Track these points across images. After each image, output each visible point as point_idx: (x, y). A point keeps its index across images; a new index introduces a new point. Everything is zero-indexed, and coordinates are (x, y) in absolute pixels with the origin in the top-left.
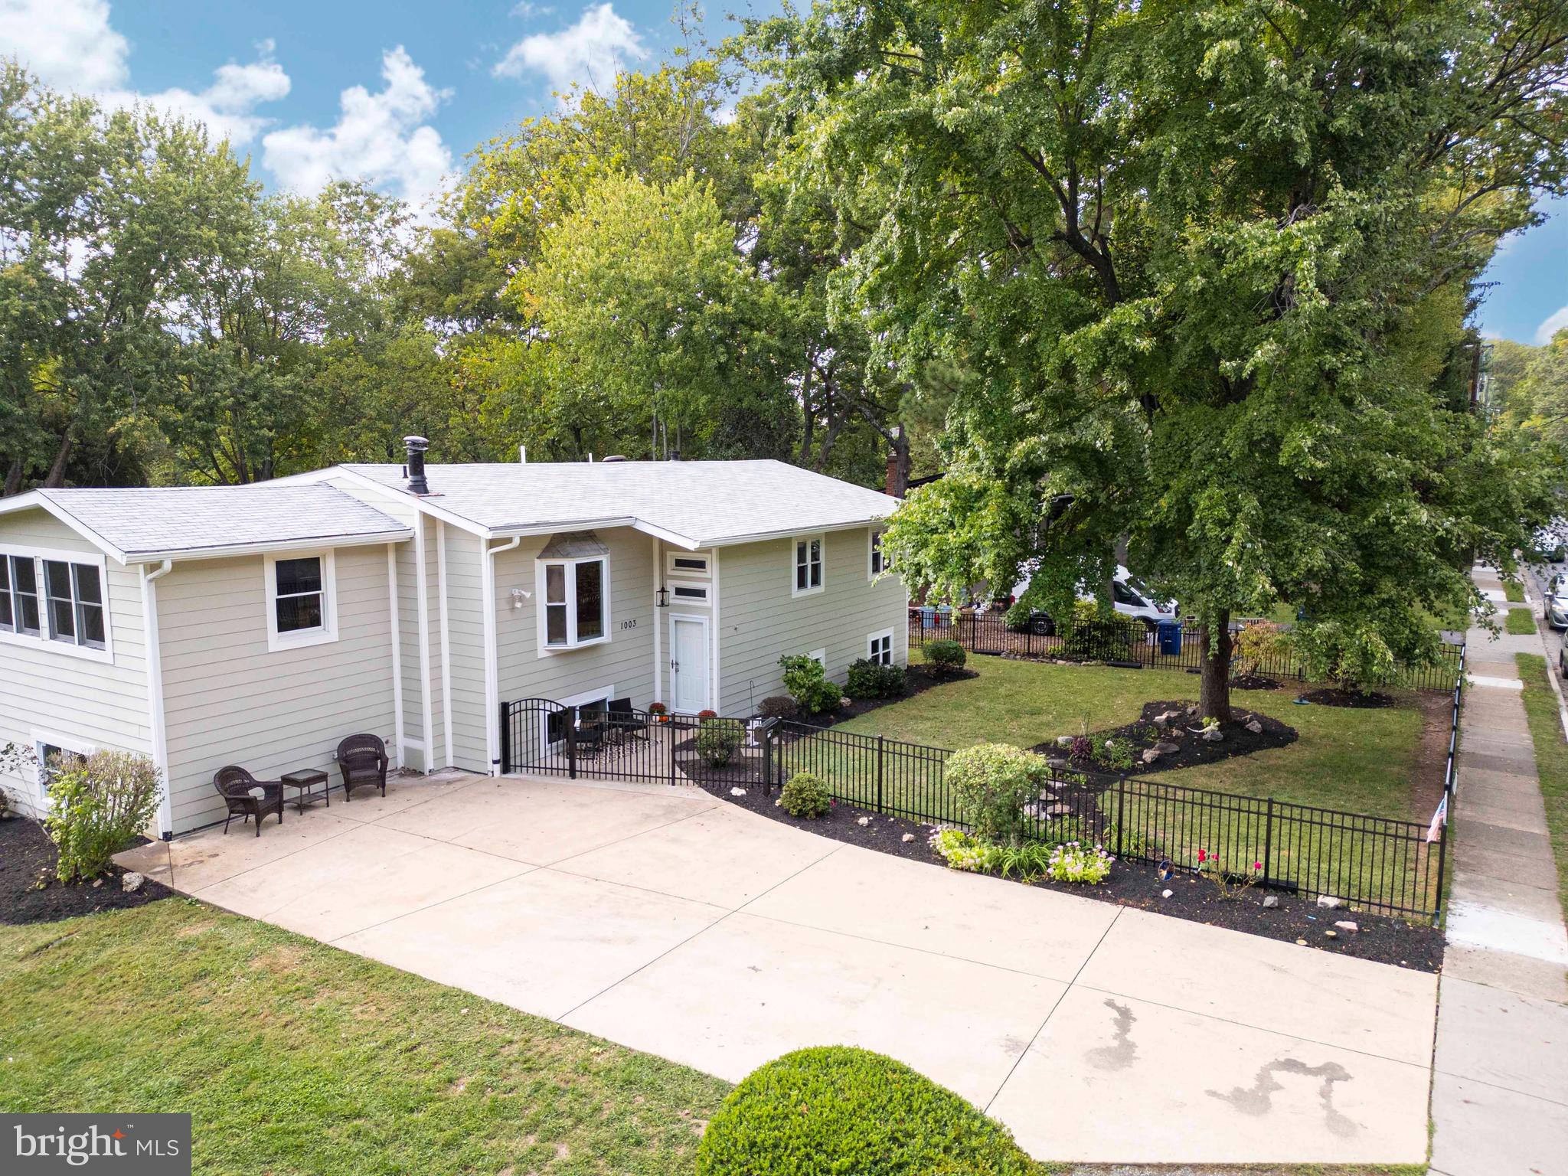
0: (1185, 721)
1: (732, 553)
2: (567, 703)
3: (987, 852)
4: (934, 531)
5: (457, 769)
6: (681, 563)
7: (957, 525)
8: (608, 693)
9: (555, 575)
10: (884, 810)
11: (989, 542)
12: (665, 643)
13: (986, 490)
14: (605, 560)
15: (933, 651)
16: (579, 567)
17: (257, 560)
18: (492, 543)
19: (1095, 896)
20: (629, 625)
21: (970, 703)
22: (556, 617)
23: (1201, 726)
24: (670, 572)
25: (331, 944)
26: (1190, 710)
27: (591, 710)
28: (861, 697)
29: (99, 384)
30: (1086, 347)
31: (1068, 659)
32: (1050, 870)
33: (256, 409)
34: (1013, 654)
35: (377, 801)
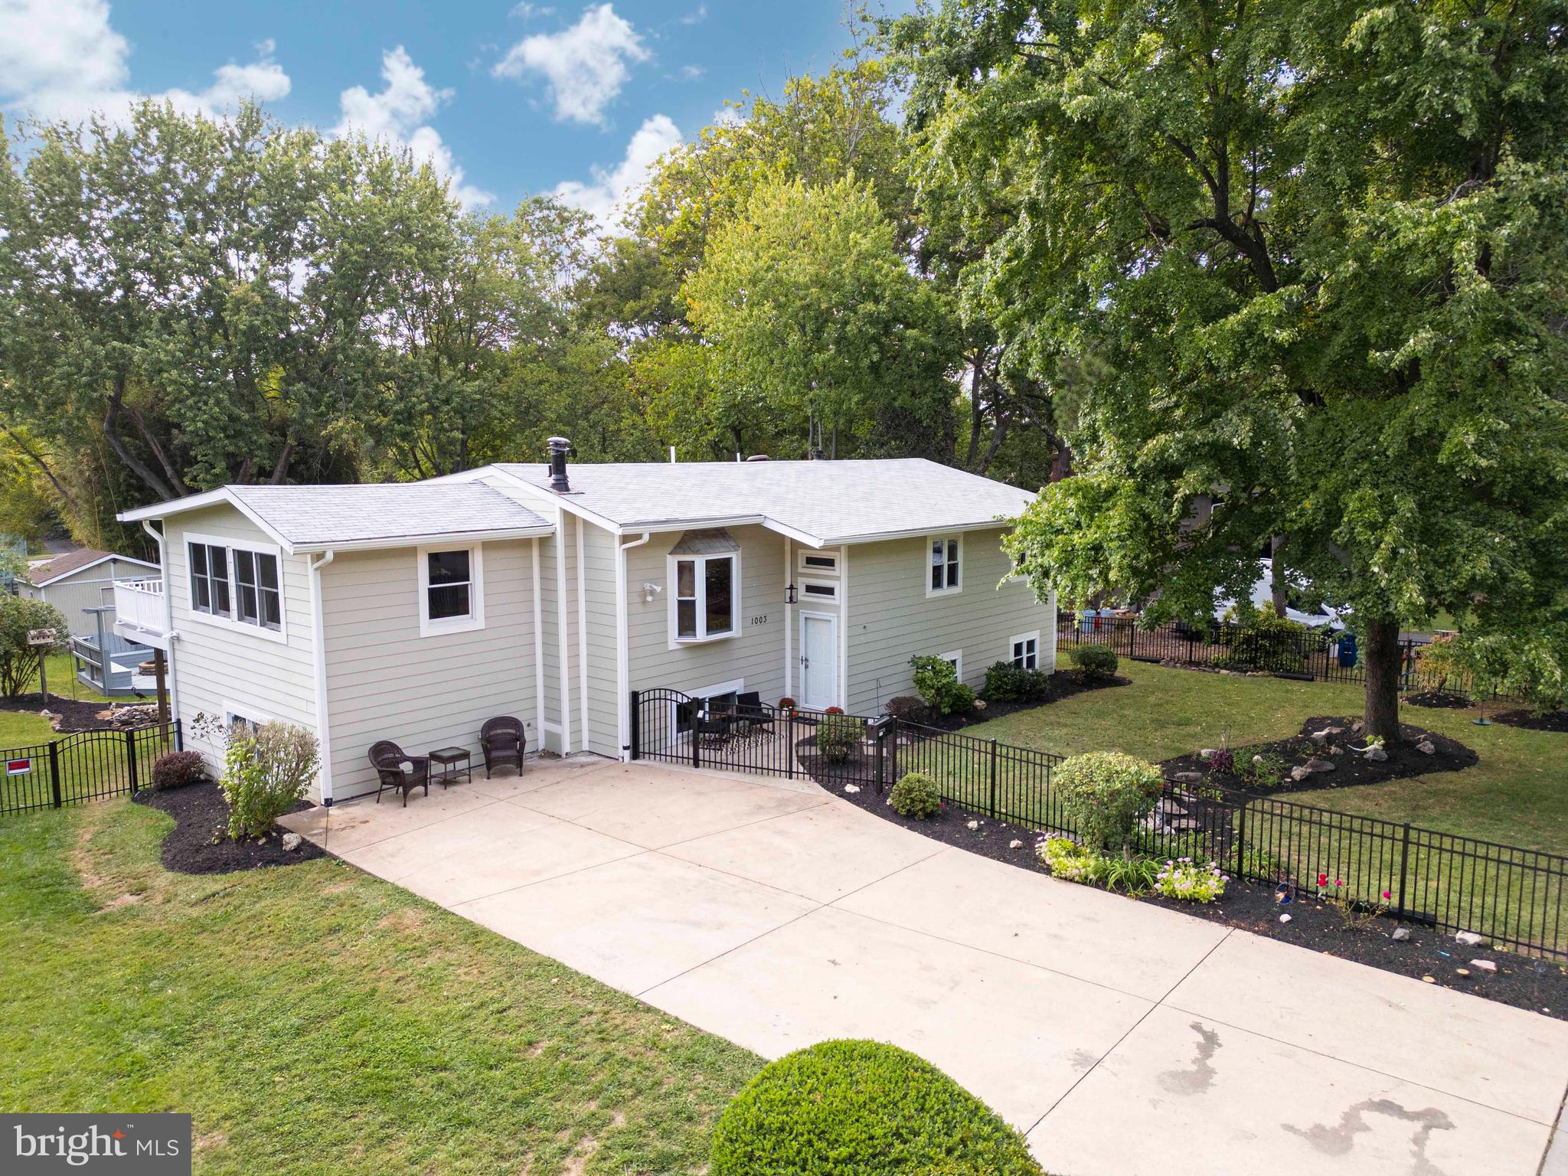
0: (1348, 737)
1: (862, 551)
2: (693, 694)
3: (1092, 863)
4: (1059, 531)
5: (592, 753)
6: (811, 561)
7: (1084, 525)
8: (738, 687)
9: (685, 571)
10: (997, 815)
11: (1114, 545)
12: (795, 640)
13: (1115, 489)
14: (736, 558)
15: (1081, 656)
16: (709, 564)
17: (410, 552)
18: (625, 539)
19: (1204, 916)
20: (758, 620)
21: (1114, 711)
22: (686, 610)
23: (1364, 744)
24: (800, 570)
25: (451, 910)
26: (1355, 727)
27: (721, 702)
28: (998, 701)
29: (314, 391)
30: (1223, 340)
31: (1232, 669)
32: (1157, 886)
33: (448, 412)
34: (1174, 661)
35: (514, 780)
